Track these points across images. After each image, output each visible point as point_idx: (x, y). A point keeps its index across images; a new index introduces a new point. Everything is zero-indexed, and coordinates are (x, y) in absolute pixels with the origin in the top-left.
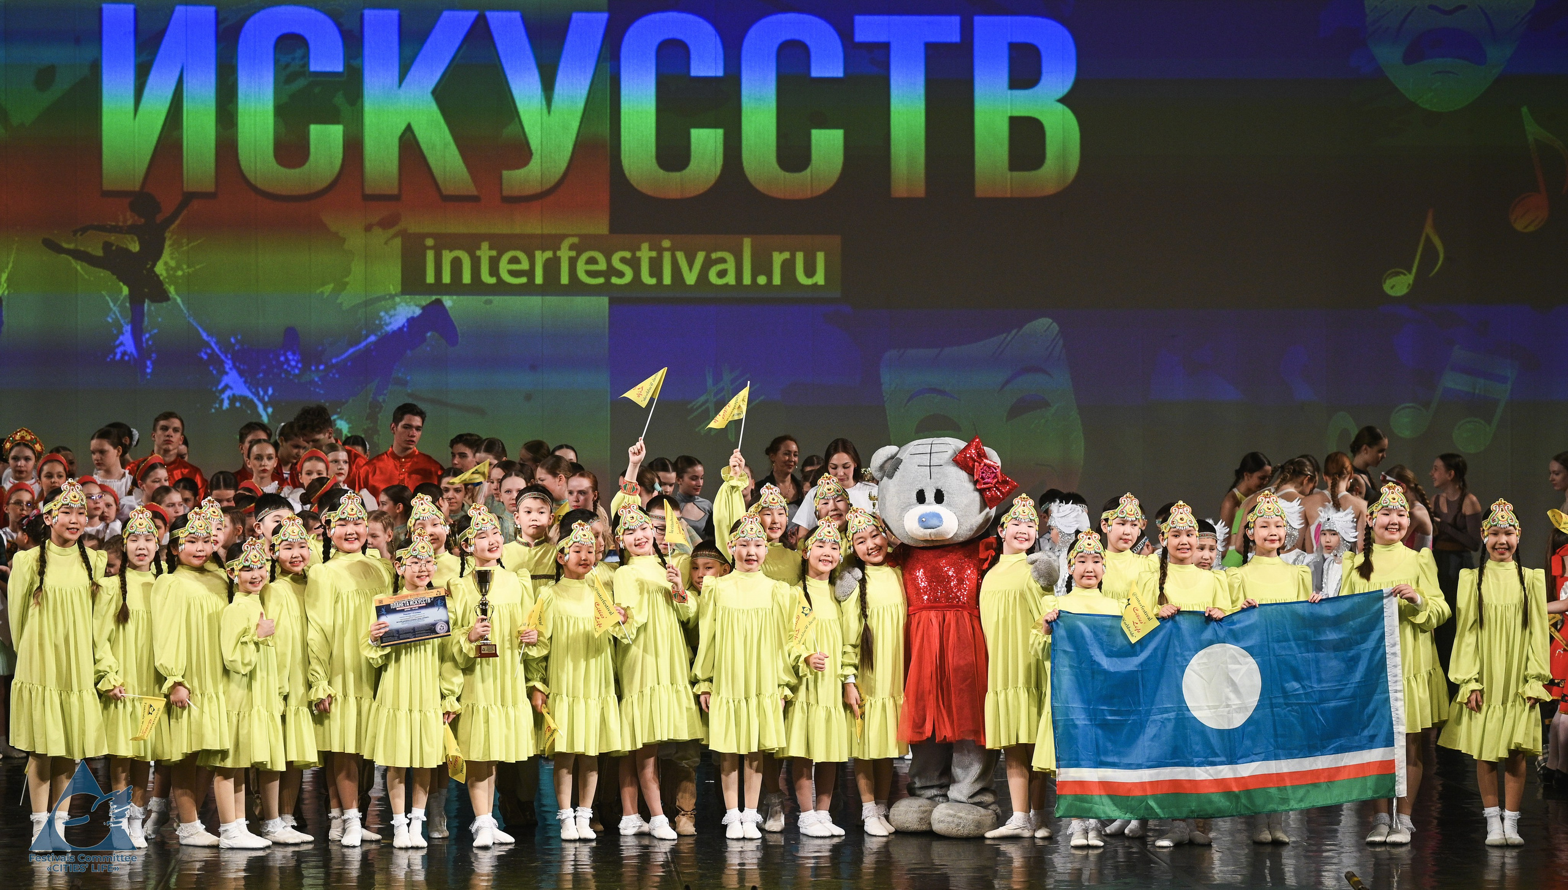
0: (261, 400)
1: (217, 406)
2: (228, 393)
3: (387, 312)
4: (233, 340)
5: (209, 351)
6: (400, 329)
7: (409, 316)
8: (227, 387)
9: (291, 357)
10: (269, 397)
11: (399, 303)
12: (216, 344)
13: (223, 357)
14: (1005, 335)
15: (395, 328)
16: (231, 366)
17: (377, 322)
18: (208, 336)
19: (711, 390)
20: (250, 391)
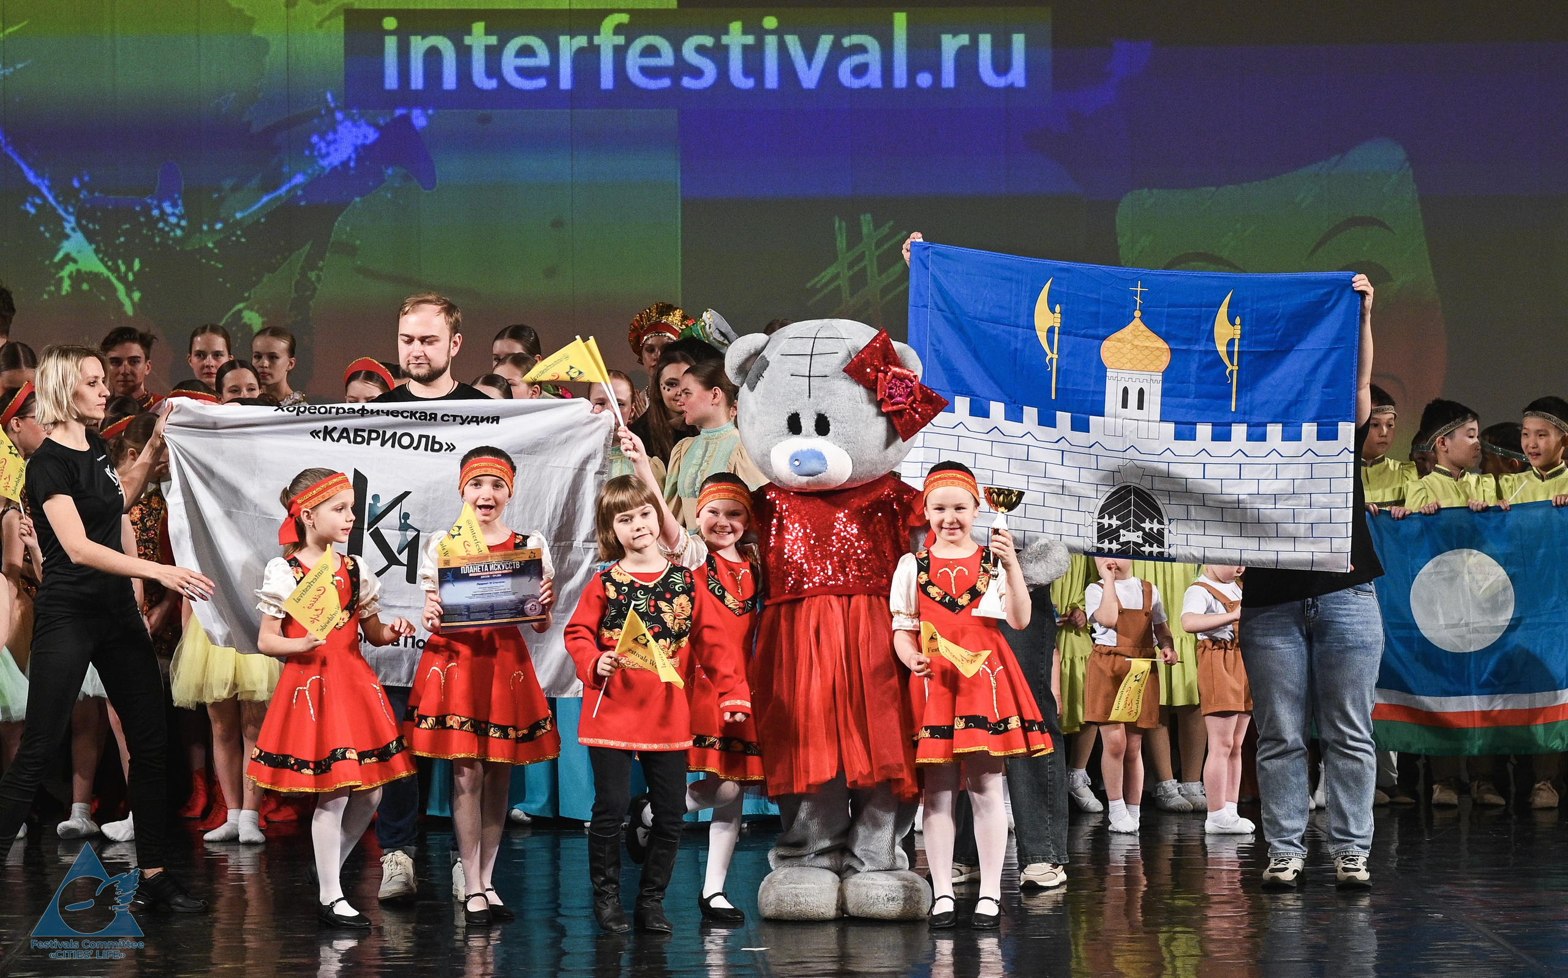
0: (123, 279)
1: (52, 288)
2: (70, 268)
3: (322, 138)
4: (76, 184)
5: (39, 201)
6: (345, 164)
7: (359, 143)
8: (68, 259)
9: (168, 209)
10: (136, 274)
11: (341, 123)
12: (50, 189)
13: (60, 211)
14: (1320, 164)
15: (337, 163)
16: (73, 225)
17: (307, 153)
18: (36, 176)
19: (844, 259)
20: (105, 264)
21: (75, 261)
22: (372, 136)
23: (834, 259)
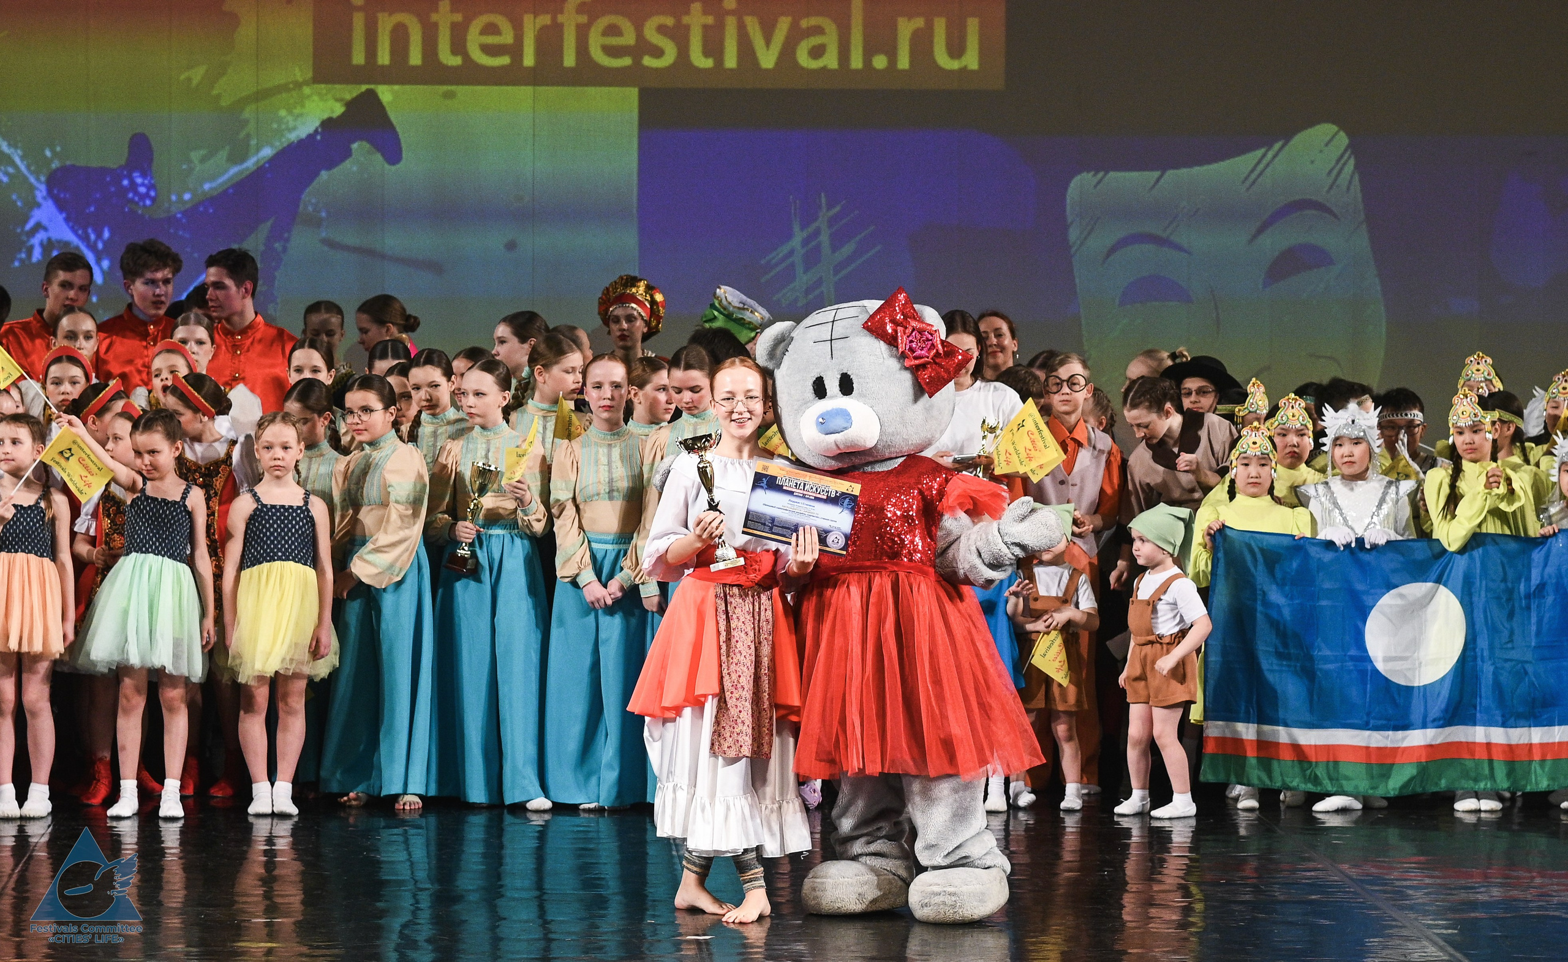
0: (92, 247)
1: (23, 256)
2: (41, 236)
3: (290, 112)
4: (48, 153)
5: (11, 170)
6: (311, 137)
7: (325, 116)
8: (39, 227)
10: (105, 243)
11: (308, 97)
12: (22, 158)
13: (32, 180)
14: (1263, 150)
15: (303, 135)
16: (44, 193)
17: (275, 126)
18: (9, 145)
19: (799, 236)
20: (75, 232)
21: (46, 229)
22: (338, 110)
23: (789, 236)
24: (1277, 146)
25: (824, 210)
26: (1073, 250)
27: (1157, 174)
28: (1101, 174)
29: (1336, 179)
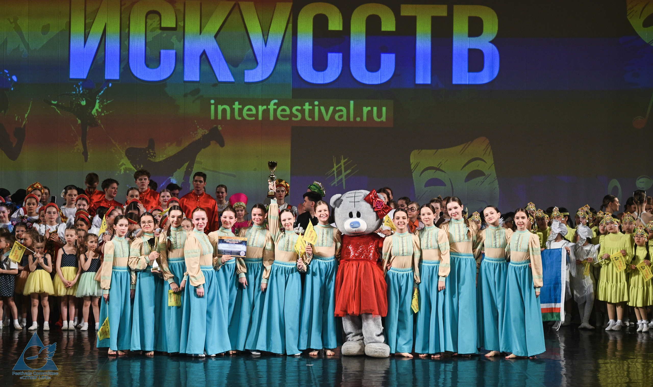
1: (119, 172)
2: (124, 167)
3: (193, 133)
4: (126, 144)
5: (115, 148)
6: (199, 139)
7: (203, 134)
8: (123, 164)
9: (151, 151)
11: (199, 128)
12: (118, 145)
13: (121, 151)
14: (464, 144)
15: (197, 139)
16: (124, 155)
17: (189, 137)
18: (115, 142)
19: (335, 167)
20: (133, 166)
21: (125, 165)
22: (207, 132)
23: (333, 167)
24: (469, 143)
25: (343, 160)
26: (413, 171)
27: (435, 150)
28: (420, 150)
29: (486, 152)
